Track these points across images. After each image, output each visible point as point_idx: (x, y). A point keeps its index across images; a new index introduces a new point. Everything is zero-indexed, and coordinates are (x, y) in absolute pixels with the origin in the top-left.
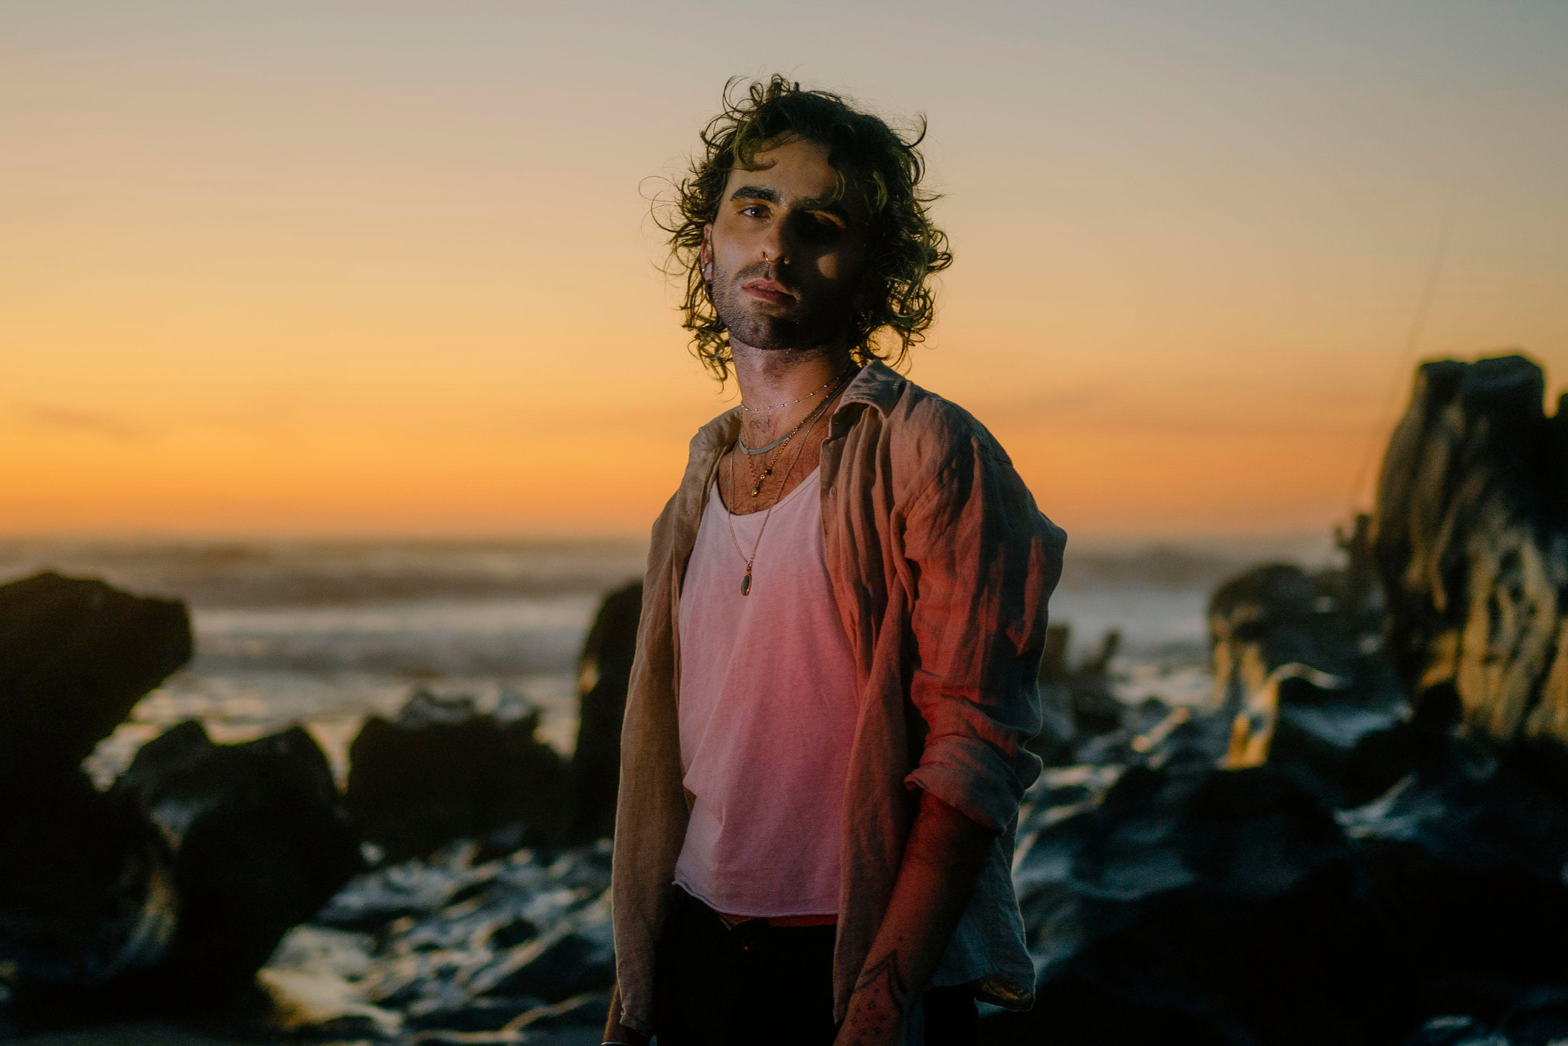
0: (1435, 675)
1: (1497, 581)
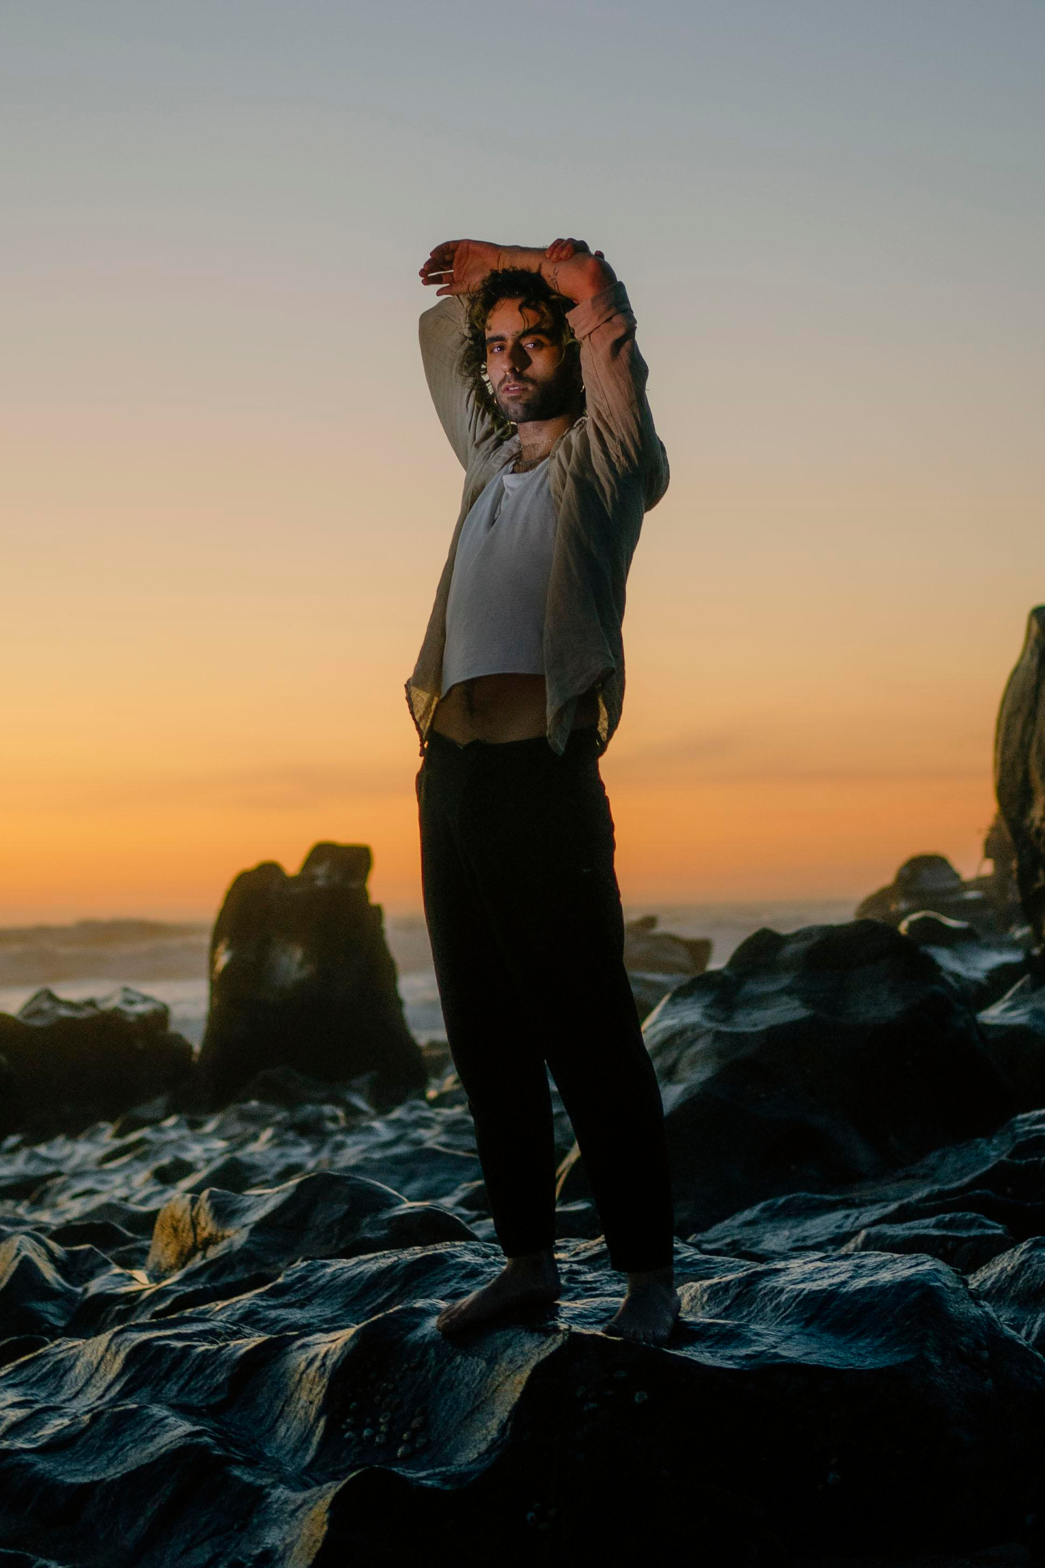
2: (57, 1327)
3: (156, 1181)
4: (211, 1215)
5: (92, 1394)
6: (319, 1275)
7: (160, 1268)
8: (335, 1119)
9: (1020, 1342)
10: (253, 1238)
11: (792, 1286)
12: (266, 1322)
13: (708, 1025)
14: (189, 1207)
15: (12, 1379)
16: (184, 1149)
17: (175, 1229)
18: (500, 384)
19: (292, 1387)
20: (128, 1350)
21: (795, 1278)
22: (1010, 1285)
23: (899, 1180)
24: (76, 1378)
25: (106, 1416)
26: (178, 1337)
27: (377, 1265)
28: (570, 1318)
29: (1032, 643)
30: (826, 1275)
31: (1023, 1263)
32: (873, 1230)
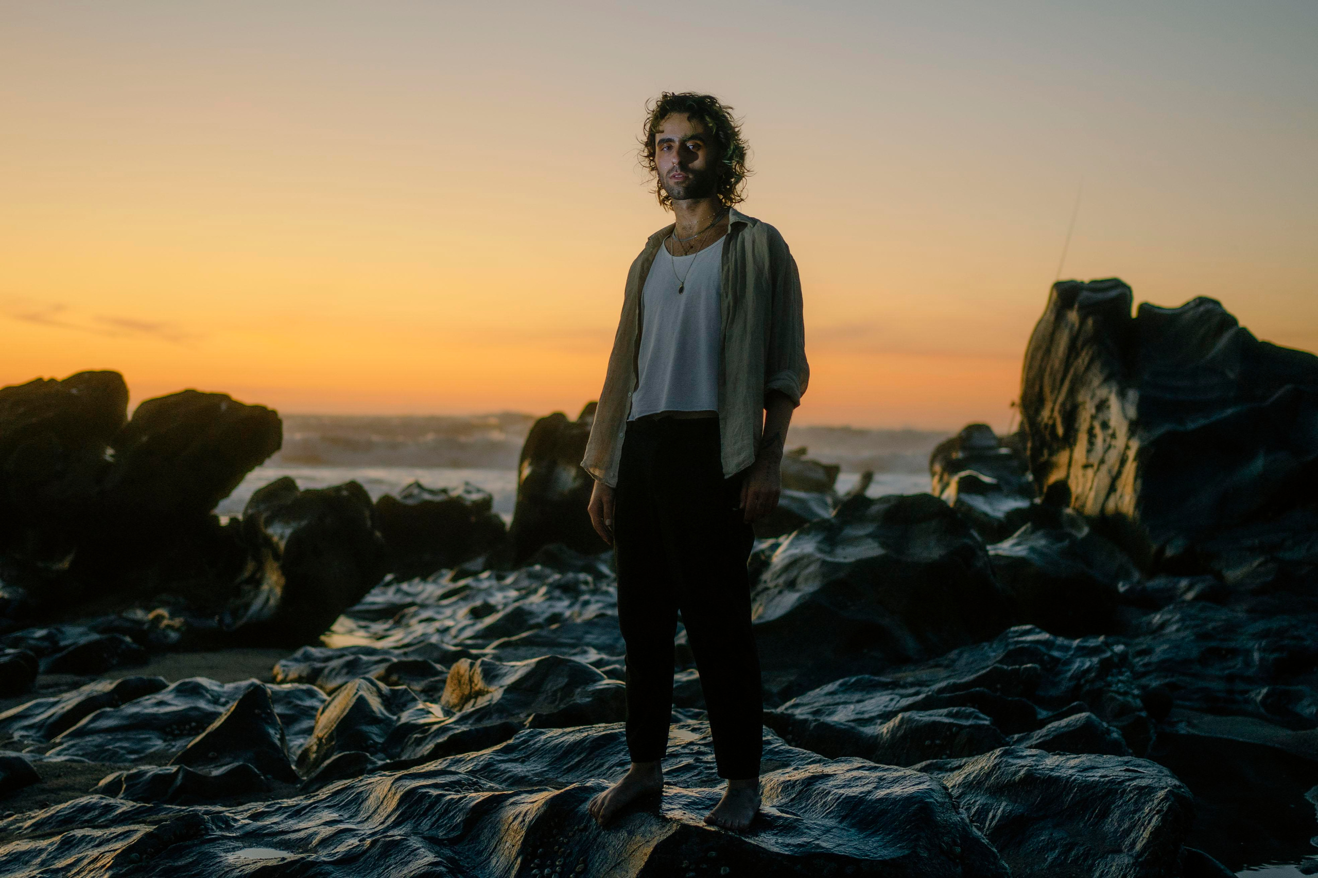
0: (1055, 477)
1: (1093, 417)
2: (378, 743)
3: (471, 616)
4: (481, 676)
5: (378, 819)
6: (536, 740)
7: (449, 705)
8: (586, 583)
9: (983, 841)
10: (505, 696)
11: (836, 791)
12: (498, 772)
13: (819, 555)
14: (469, 669)
15: (329, 802)
16: (491, 595)
17: (460, 682)
18: (669, 172)
19: (502, 832)
20: (402, 793)
21: (839, 783)
22: (986, 780)
23: (931, 667)
24: (369, 806)
25: (380, 843)
26: (435, 786)
27: (574, 737)
28: (686, 805)
29: (1052, 305)
30: (859, 784)
31: (995, 766)
32: (907, 714)
